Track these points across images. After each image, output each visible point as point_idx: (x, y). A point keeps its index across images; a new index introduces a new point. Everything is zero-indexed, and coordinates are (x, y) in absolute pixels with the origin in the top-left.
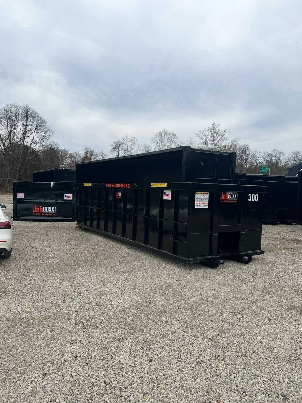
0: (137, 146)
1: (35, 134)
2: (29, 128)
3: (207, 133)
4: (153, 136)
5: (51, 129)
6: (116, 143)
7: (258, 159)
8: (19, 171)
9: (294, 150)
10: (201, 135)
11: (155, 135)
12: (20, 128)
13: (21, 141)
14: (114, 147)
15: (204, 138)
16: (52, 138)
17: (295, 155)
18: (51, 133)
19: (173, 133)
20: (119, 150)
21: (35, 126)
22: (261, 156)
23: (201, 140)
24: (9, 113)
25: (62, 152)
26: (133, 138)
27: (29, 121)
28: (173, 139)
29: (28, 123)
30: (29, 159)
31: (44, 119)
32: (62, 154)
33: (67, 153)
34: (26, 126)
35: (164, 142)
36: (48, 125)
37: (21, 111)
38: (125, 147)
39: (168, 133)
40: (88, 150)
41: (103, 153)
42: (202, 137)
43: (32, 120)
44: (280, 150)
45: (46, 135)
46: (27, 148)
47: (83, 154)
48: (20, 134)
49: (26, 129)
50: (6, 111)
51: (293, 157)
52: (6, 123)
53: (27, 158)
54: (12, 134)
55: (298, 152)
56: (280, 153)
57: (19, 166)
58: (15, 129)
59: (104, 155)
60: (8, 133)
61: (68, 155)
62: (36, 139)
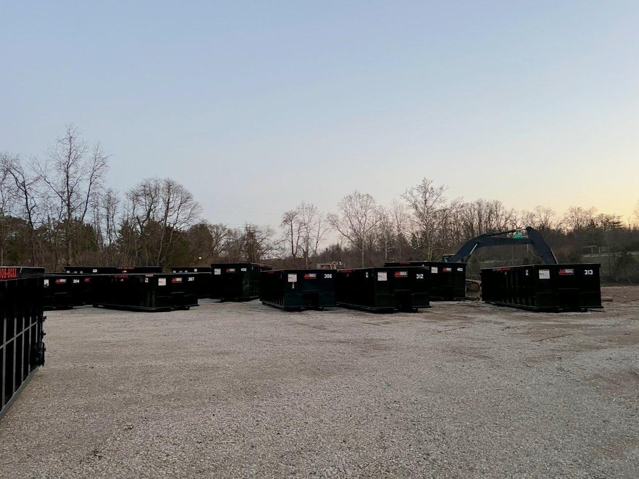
0: (316, 216)
1: (180, 211)
2: (171, 205)
3: (415, 193)
4: (341, 201)
5: (199, 205)
6: (287, 214)
7: (515, 222)
8: (160, 259)
9: (571, 206)
10: (408, 196)
11: (342, 200)
12: (161, 206)
13: (162, 222)
14: (285, 219)
15: (413, 200)
16: (200, 215)
17: (573, 213)
18: (200, 209)
19: (368, 195)
20: (293, 222)
21: (179, 202)
22: (518, 217)
23: (408, 203)
24: (147, 189)
25: (217, 228)
26: (311, 206)
27: (172, 196)
28: (368, 204)
29: (171, 200)
30: (172, 244)
31: (190, 193)
32: (217, 231)
33: (224, 229)
34: (168, 203)
35: (356, 208)
36: (195, 199)
37: (162, 185)
38: (301, 218)
39: (361, 195)
40: (249, 226)
41: (269, 228)
42: (409, 199)
43: (175, 195)
44: (546, 208)
45: (193, 212)
46: (169, 229)
47: (244, 232)
48: (161, 213)
49: (168, 207)
50: (144, 186)
51: (571, 216)
52: (144, 200)
53: (170, 242)
54: (151, 213)
55: (578, 209)
56: (548, 212)
57: (160, 253)
58: (155, 207)
59: (271, 232)
60: (146, 213)
61: (226, 231)
62: (181, 217)
